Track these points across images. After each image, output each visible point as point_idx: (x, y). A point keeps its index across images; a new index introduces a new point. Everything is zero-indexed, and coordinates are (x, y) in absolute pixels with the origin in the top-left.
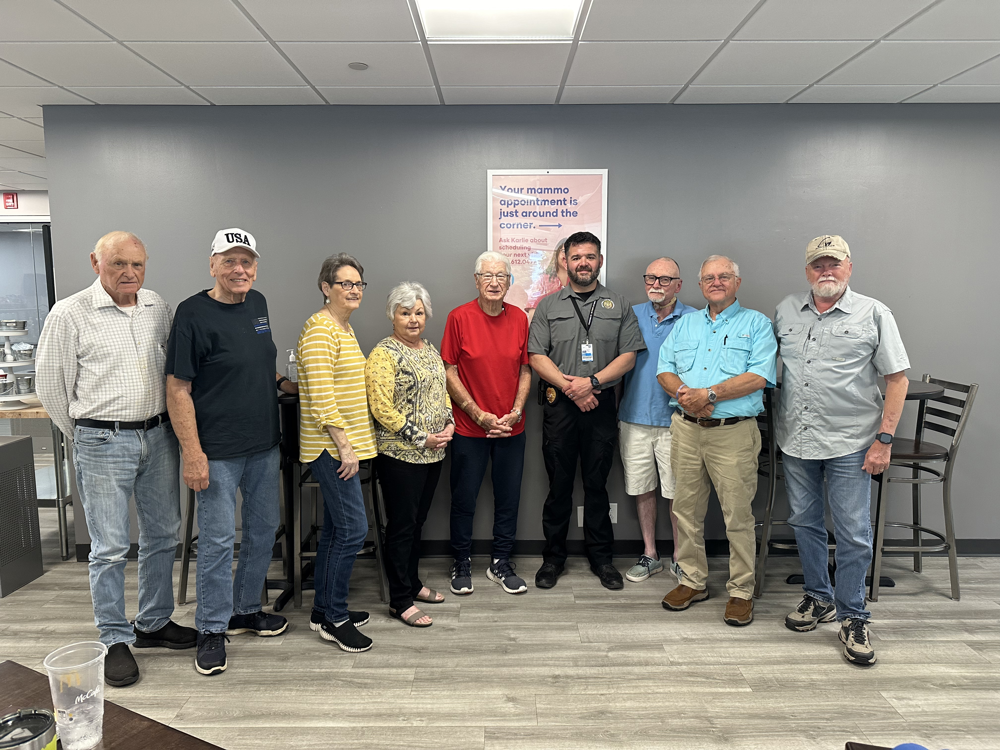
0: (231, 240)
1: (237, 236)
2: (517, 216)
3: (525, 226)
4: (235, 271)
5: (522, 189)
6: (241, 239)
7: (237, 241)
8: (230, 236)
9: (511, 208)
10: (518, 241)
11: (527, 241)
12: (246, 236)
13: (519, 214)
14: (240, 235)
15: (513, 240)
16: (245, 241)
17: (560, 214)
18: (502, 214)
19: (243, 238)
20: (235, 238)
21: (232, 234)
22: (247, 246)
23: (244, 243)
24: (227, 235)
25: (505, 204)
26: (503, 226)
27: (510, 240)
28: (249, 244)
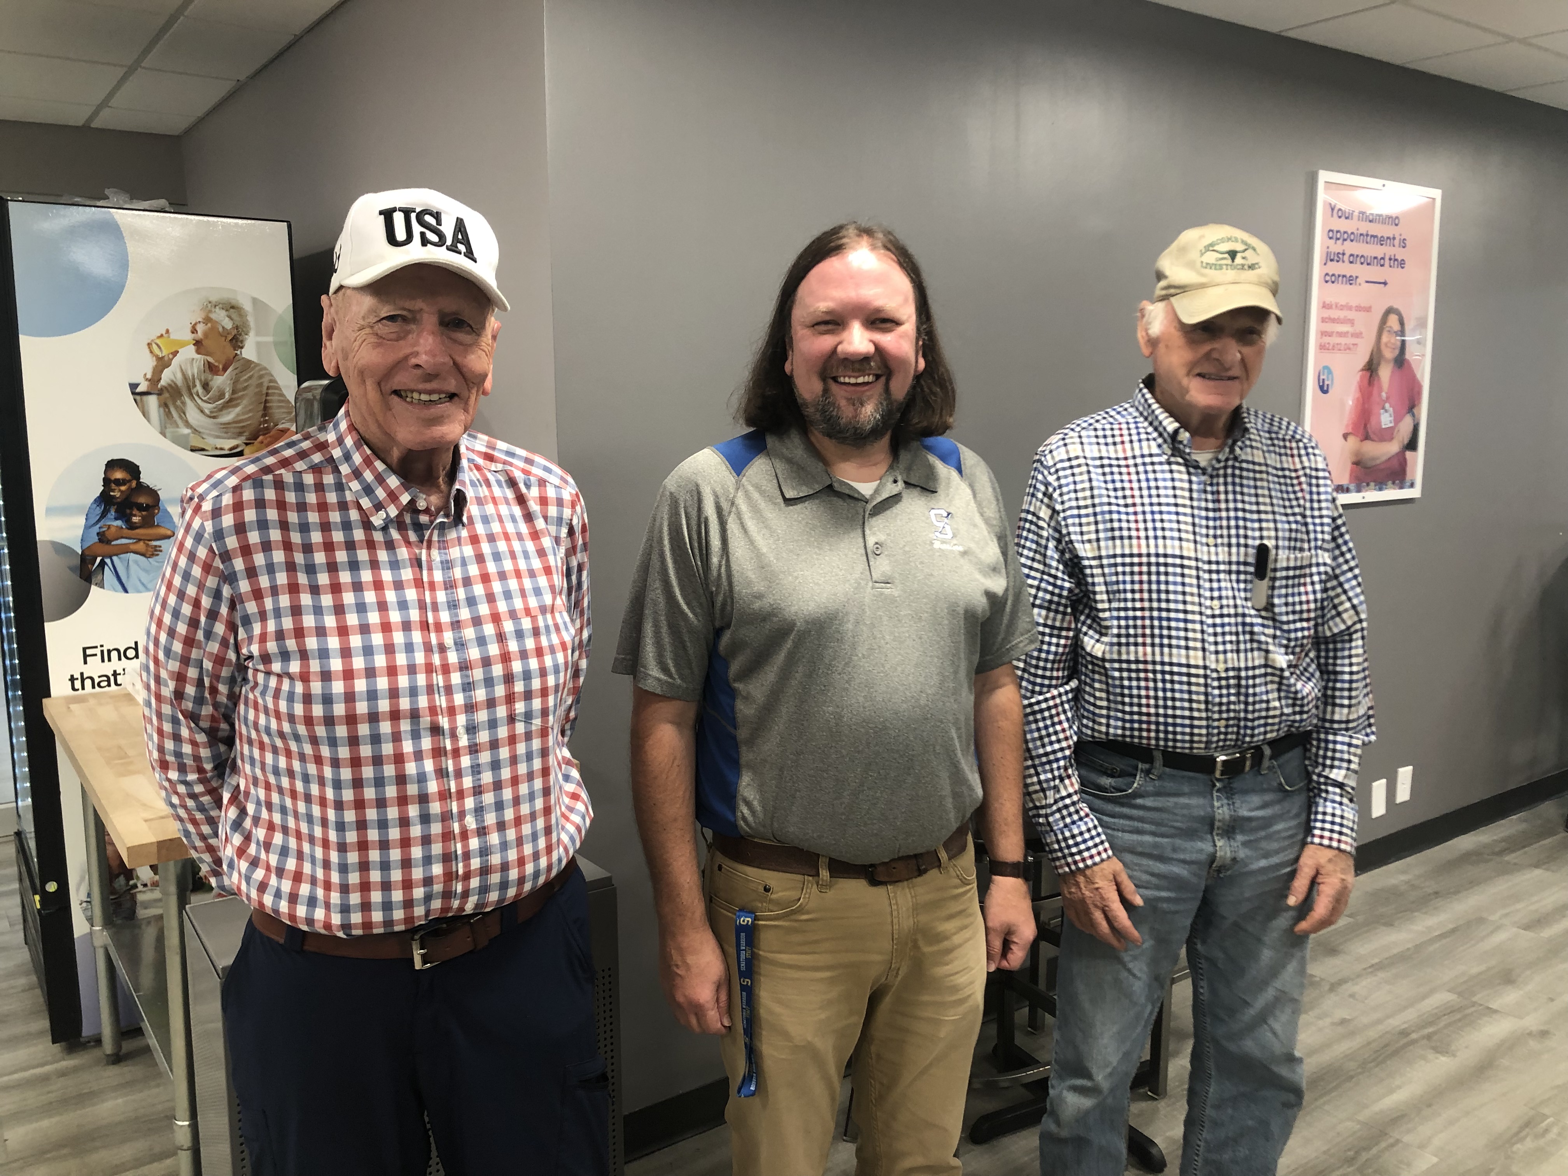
0: (401, 235)
1: (429, 219)
2: (1343, 261)
3: (1351, 280)
4: (414, 361)
6: (441, 236)
7: (425, 242)
8: (399, 219)
9: (1339, 247)
10: (1342, 308)
11: (1351, 308)
12: (460, 226)
13: (1346, 258)
14: (437, 216)
15: (1336, 306)
16: (455, 240)
17: (1387, 262)
18: (1330, 257)
19: (448, 228)
20: (417, 229)
21: (407, 212)
22: (458, 261)
23: (453, 249)
24: (388, 215)
25: (1332, 238)
26: (1328, 278)
27: (1333, 306)
28: (470, 255)
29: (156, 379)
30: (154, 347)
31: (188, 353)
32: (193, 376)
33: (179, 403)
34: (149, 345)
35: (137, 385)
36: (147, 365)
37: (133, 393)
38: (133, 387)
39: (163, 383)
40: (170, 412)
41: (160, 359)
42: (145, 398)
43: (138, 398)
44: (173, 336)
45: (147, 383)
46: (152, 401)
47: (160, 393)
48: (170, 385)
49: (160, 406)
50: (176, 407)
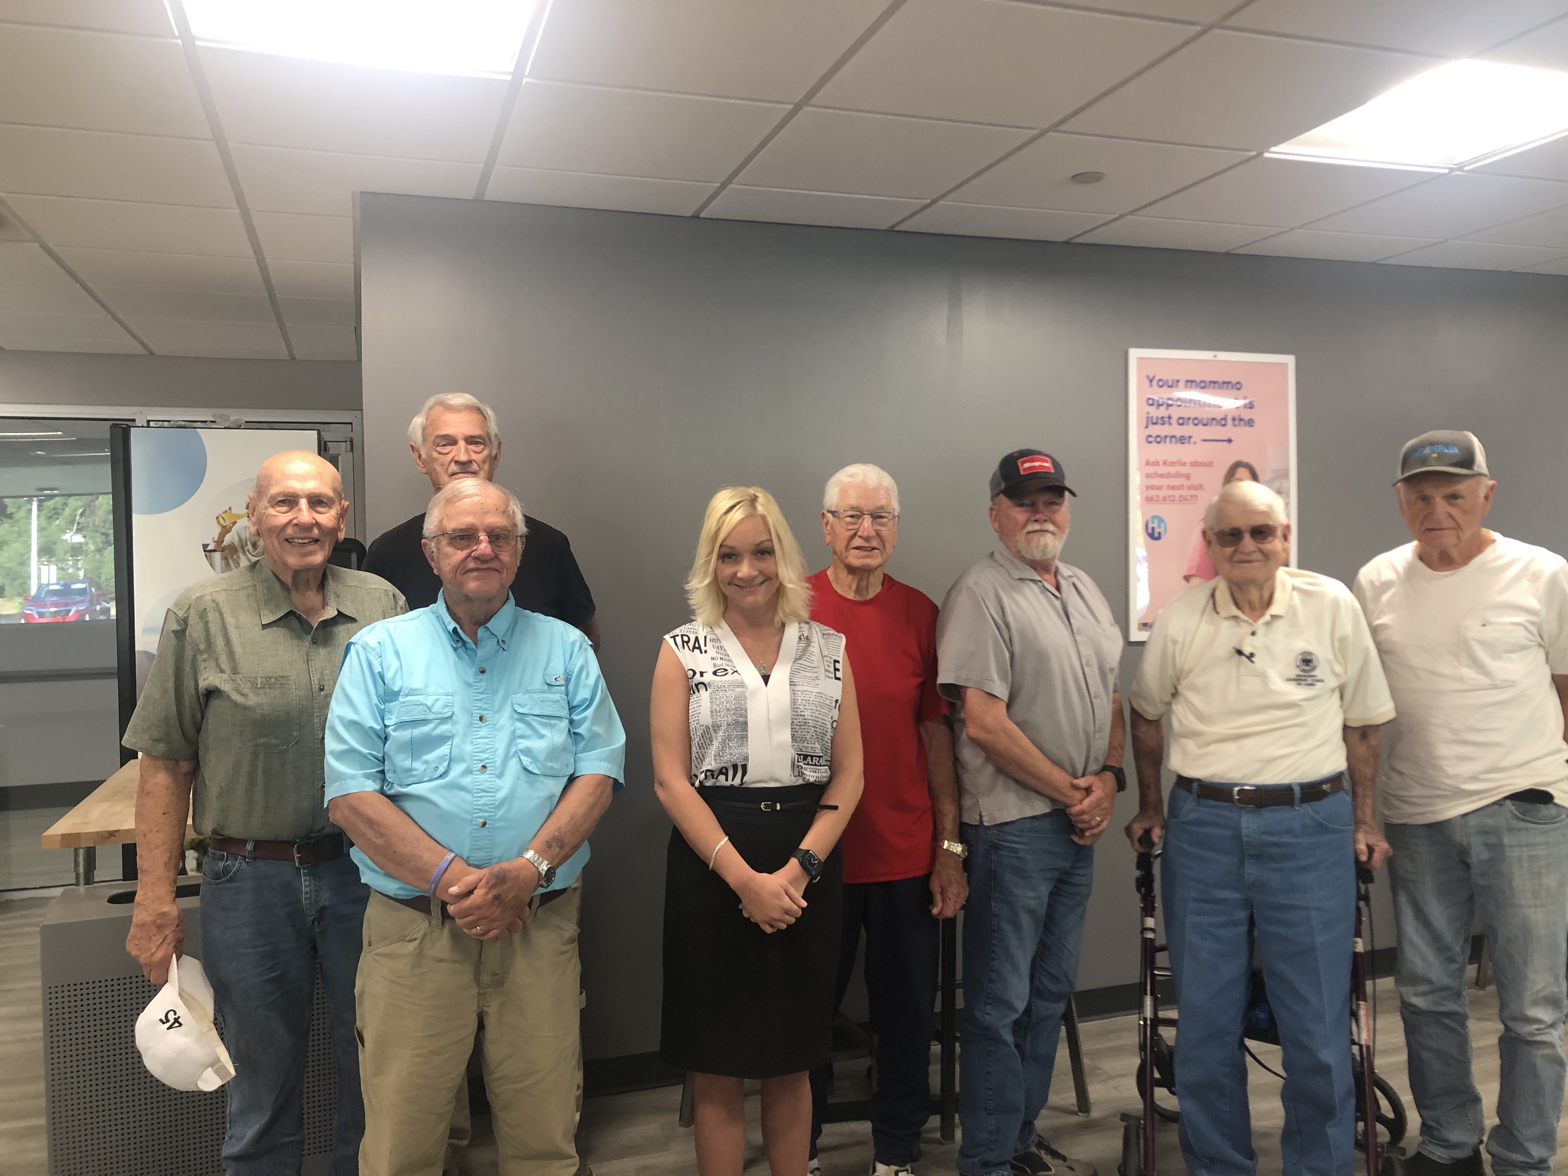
2: (1170, 424)
3: (1182, 440)
5: (1178, 381)
9: (1163, 412)
10: (1172, 464)
11: (1184, 464)
13: (1174, 421)
15: (1165, 463)
17: (1230, 422)
18: (1151, 421)
25: (1152, 405)
26: (1150, 439)
27: (1161, 463)
29: (220, 541)
30: (221, 519)
31: (243, 522)
32: (246, 539)
33: (235, 557)
34: (217, 518)
35: (208, 545)
36: (216, 531)
37: (205, 551)
38: (205, 546)
39: (225, 543)
40: (229, 564)
41: (223, 527)
42: (212, 554)
43: (208, 554)
44: (233, 512)
45: (214, 544)
46: (217, 556)
47: (223, 550)
48: (230, 545)
49: (222, 559)
50: (234, 560)
